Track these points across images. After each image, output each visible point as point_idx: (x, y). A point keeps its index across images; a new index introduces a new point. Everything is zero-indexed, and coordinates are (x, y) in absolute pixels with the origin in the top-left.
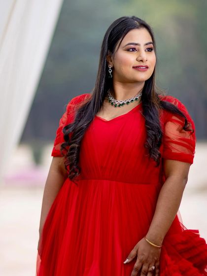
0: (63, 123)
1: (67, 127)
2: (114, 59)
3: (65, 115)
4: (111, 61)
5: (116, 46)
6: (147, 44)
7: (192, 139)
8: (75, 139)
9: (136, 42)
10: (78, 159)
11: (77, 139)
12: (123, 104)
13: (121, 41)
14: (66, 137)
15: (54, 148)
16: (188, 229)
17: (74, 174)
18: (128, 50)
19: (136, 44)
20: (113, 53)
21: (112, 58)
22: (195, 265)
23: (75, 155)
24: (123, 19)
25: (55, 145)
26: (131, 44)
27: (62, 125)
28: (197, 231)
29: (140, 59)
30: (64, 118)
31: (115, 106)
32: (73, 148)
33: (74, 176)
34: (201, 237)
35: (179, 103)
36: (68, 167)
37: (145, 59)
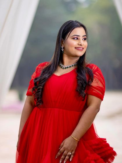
0: (34, 77)
1: (36, 79)
2: (65, 43)
3: (35, 73)
4: (63, 44)
5: (66, 36)
6: (83, 36)
7: (103, 87)
8: (41, 84)
9: (78, 35)
10: (42, 95)
11: (42, 84)
12: (68, 67)
13: (70, 33)
14: (36, 84)
15: (28, 91)
16: (100, 138)
17: (39, 103)
18: (74, 39)
19: (78, 36)
20: (64, 40)
21: (64, 42)
22: (102, 158)
23: (40, 93)
24: (71, 22)
25: (28, 90)
26: (75, 35)
27: (33, 78)
28: (105, 139)
29: (80, 44)
30: (34, 75)
31: (63, 69)
32: (39, 89)
33: (39, 104)
34: (107, 142)
35: (97, 67)
36: (36, 99)
37: (83, 44)
